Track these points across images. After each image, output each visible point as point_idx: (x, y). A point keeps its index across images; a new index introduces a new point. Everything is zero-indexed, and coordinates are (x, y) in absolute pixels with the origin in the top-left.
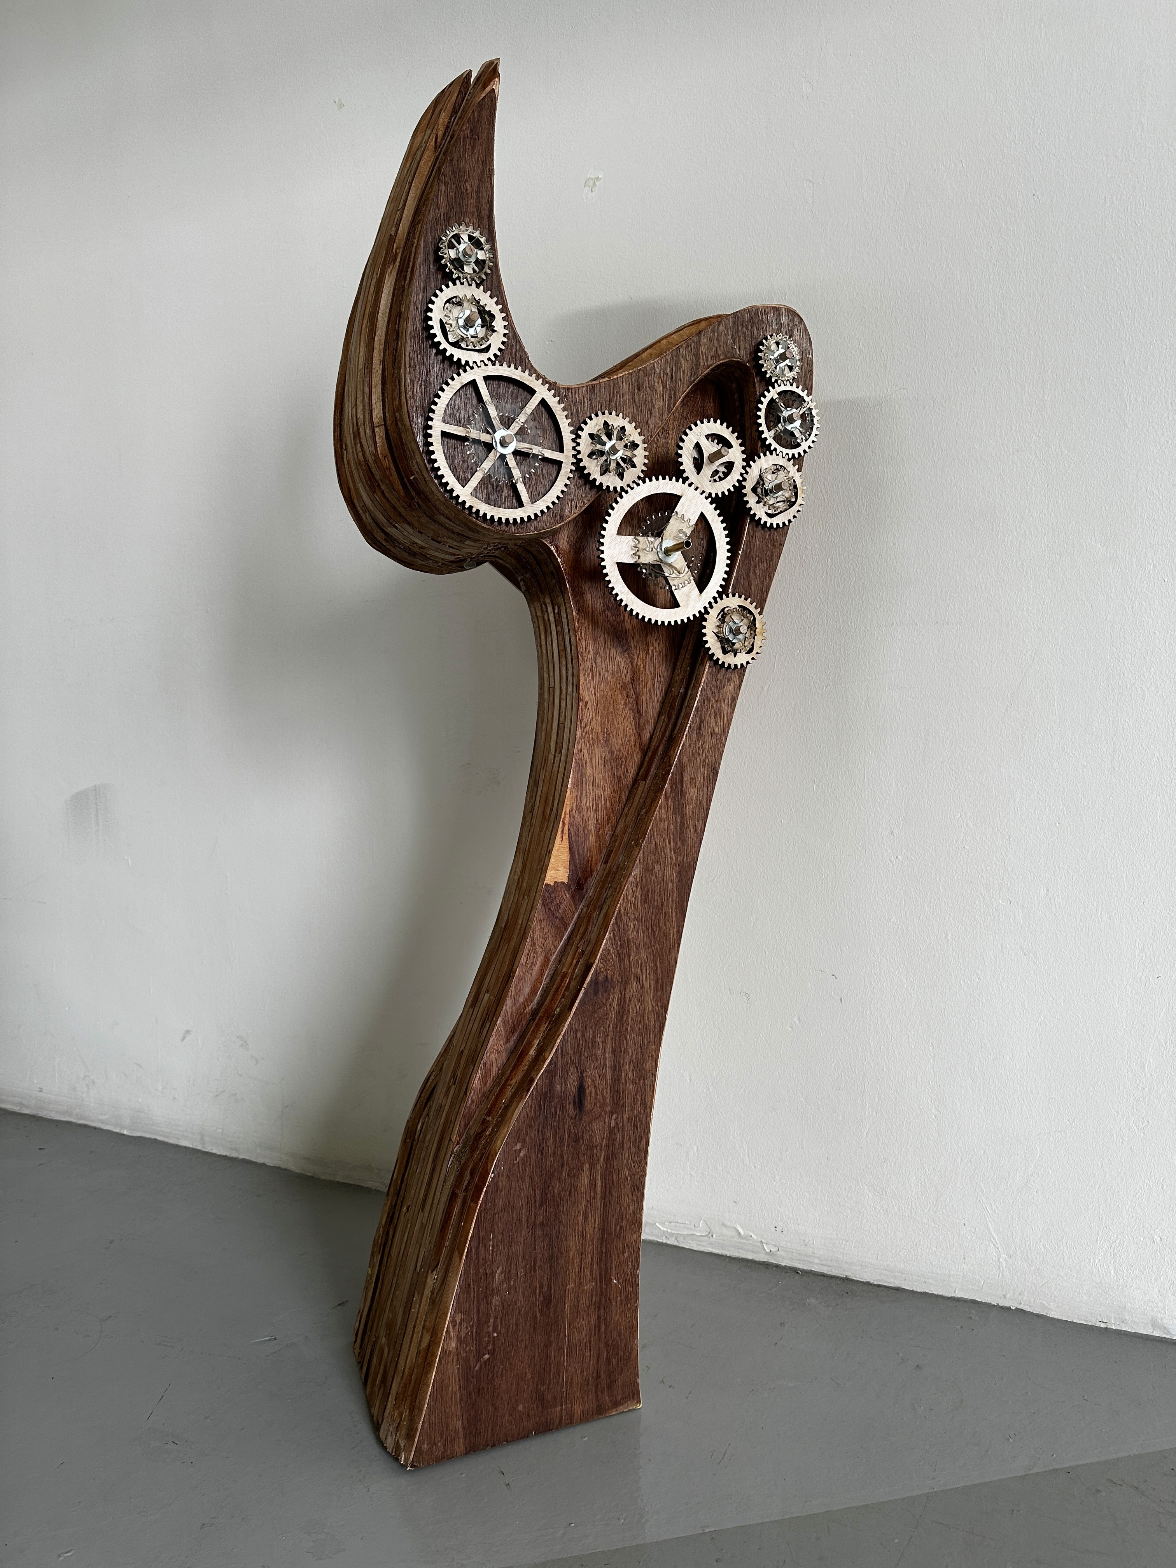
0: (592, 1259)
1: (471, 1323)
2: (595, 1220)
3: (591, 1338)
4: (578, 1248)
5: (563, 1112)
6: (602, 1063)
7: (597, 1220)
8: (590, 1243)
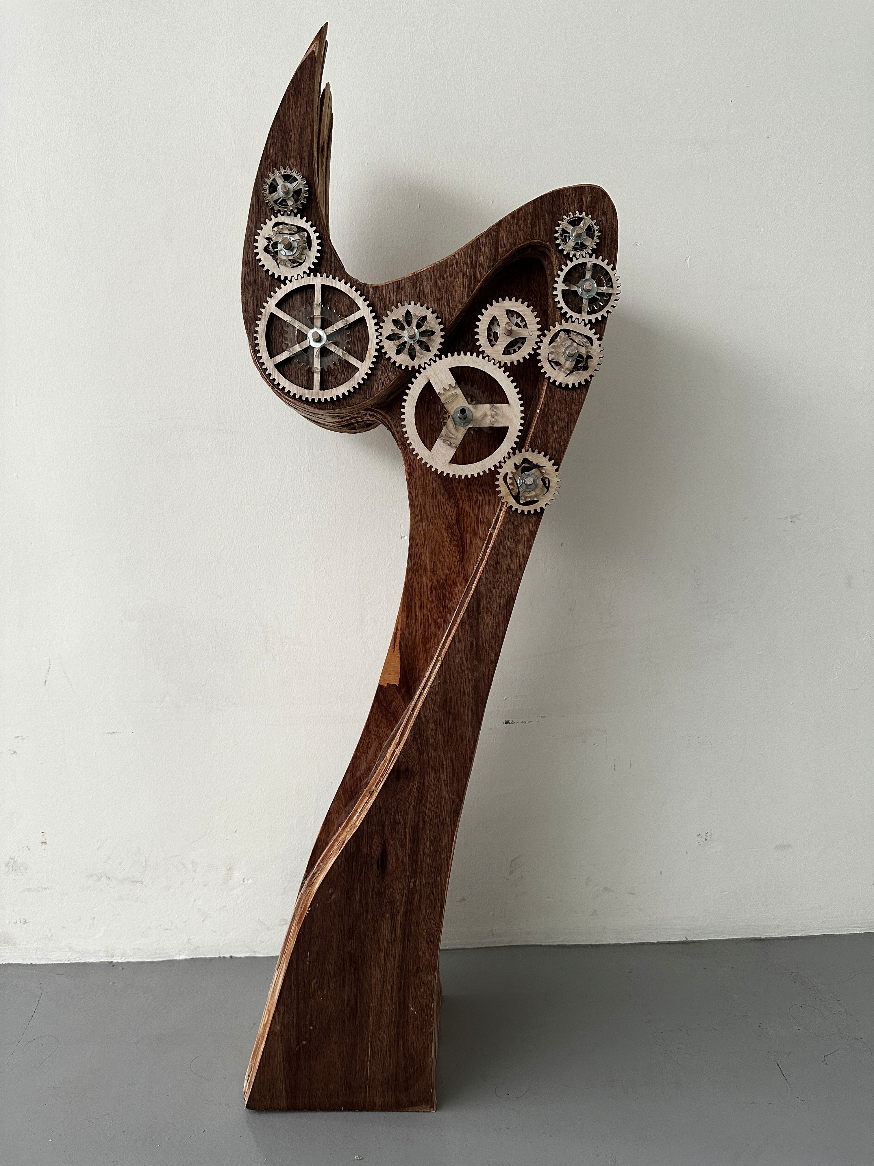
0: (392, 987)
1: (292, 1015)
2: (395, 958)
3: (390, 1048)
4: (380, 976)
5: (368, 870)
6: (403, 836)
7: (397, 958)
8: (391, 975)
